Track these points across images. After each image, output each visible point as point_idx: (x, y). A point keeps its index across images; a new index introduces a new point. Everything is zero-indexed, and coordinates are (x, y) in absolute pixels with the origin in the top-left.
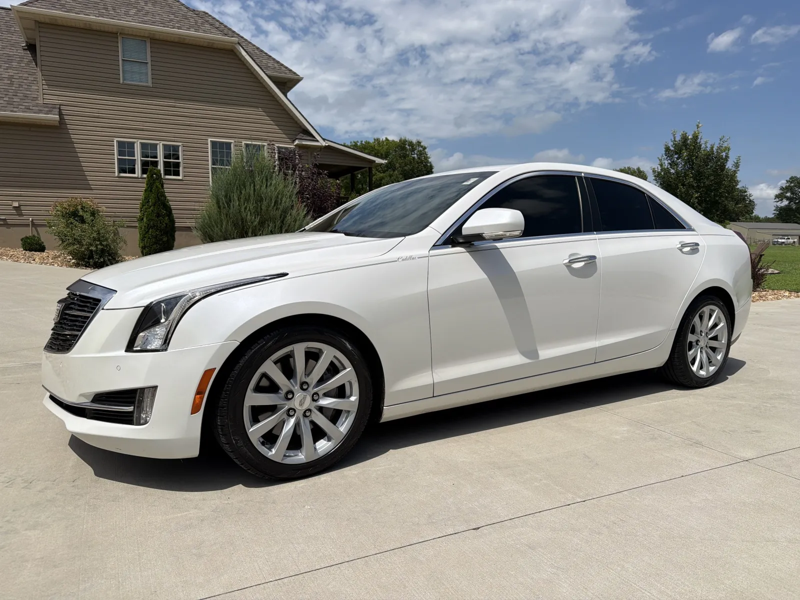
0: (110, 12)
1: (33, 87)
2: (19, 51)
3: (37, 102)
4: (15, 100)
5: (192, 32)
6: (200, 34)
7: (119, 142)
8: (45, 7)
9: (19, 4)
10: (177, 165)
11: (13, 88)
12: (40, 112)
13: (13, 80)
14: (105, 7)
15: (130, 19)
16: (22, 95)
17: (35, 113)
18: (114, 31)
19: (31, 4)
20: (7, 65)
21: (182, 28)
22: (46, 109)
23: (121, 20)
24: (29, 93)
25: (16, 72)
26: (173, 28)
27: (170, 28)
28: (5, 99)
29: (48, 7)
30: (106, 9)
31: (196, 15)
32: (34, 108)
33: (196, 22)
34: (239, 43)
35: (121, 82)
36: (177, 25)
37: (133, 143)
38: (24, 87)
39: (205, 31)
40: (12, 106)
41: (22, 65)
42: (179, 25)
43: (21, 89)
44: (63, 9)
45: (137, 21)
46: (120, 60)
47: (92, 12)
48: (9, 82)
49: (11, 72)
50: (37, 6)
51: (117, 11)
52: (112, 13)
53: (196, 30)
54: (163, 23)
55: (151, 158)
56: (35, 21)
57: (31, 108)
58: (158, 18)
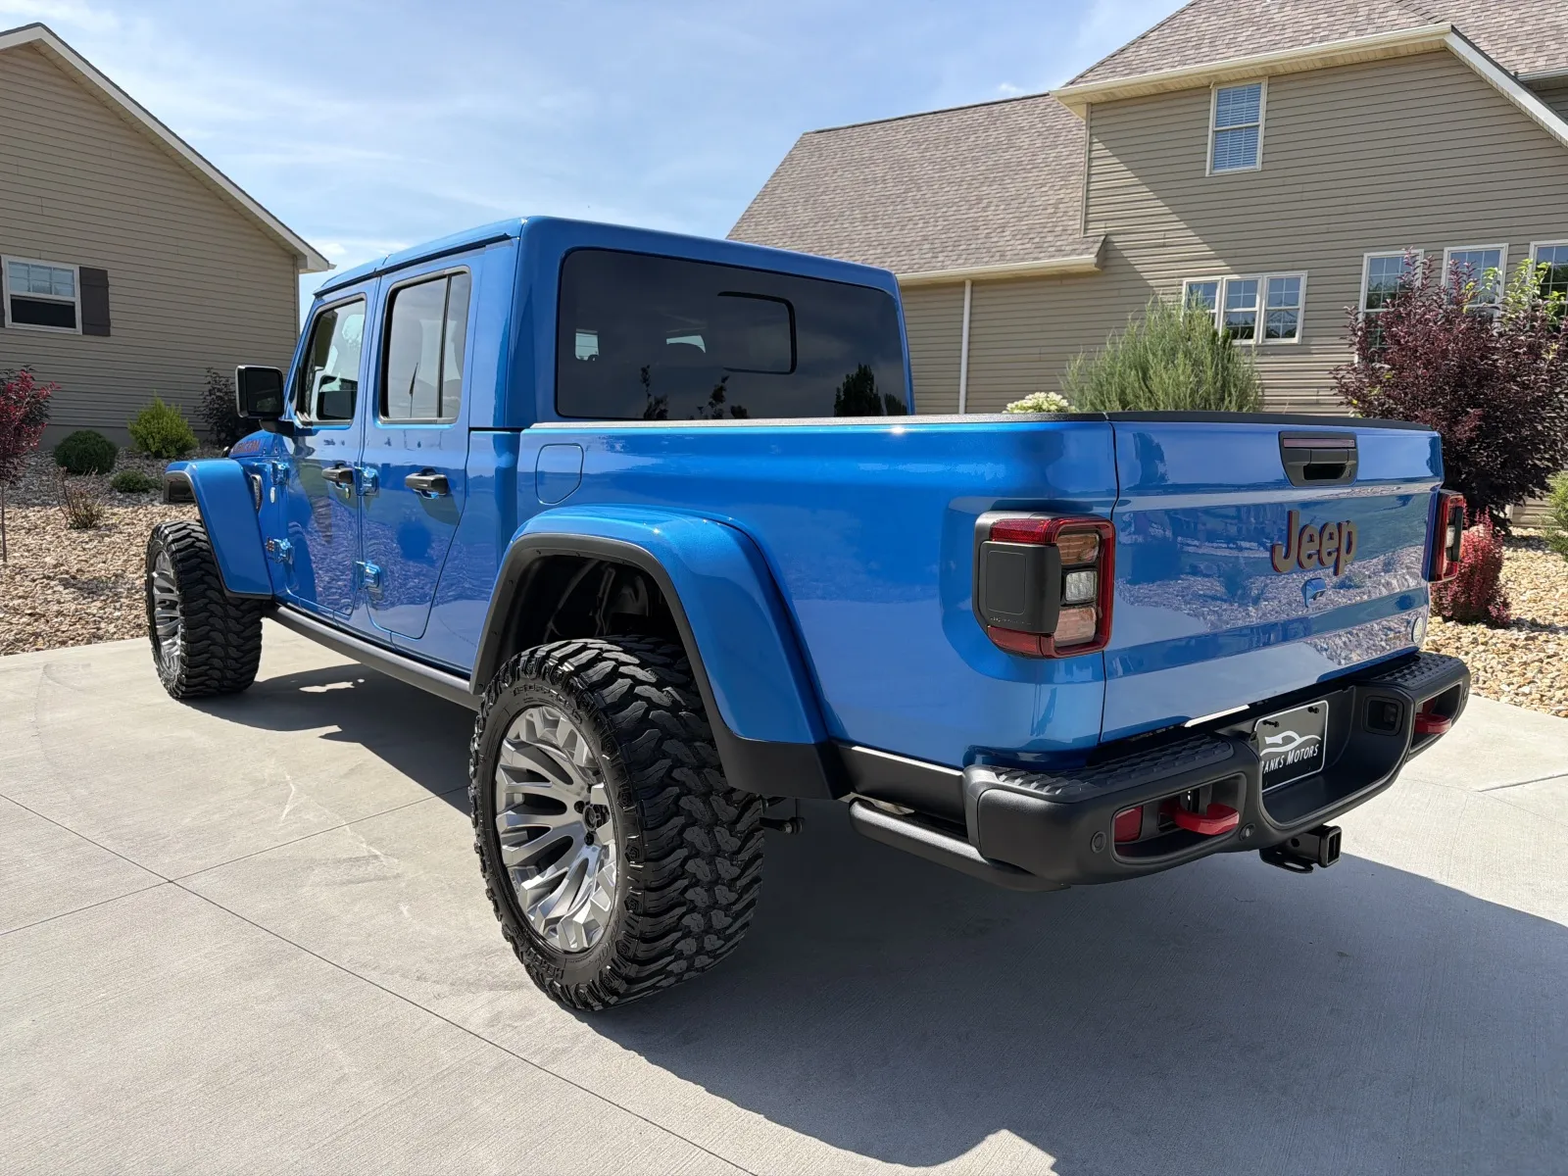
0: (1202, 50)
3: (1074, 236)
4: (1048, 240)
5: (1347, 40)
6: (1370, 37)
7: (1190, 286)
8: (1099, 77)
9: (1064, 84)
10: (1292, 316)
11: (1054, 220)
12: (1074, 252)
14: (1200, 42)
15: (1231, 52)
16: (1060, 228)
17: (1064, 256)
18: (1205, 82)
19: (1080, 80)
21: (1332, 37)
22: (1084, 247)
23: (1213, 60)
26: (1310, 44)
27: (1304, 45)
29: (1112, 74)
30: (1198, 46)
32: (1069, 248)
34: (1454, 31)
35: (1208, 173)
36: (1322, 34)
37: (1214, 285)
39: (1379, 29)
40: (1039, 250)
42: (1327, 33)
44: (1124, 72)
45: (1242, 52)
46: (1210, 135)
47: (1170, 60)
50: (1089, 79)
51: (1217, 43)
52: (1207, 49)
53: (1361, 32)
54: (1295, 41)
55: (1243, 307)
56: (1088, 103)
57: (1063, 248)
58: (1289, 33)
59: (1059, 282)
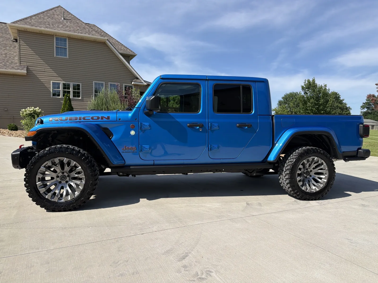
0: (51, 26)
1: (15, 58)
2: (10, 42)
3: (17, 65)
4: (7, 64)
5: (87, 35)
6: (90, 36)
7: (53, 83)
8: (22, 24)
9: (11, 22)
10: (79, 93)
11: (7, 59)
12: (18, 69)
13: (7, 55)
14: (49, 24)
15: (59, 29)
16: (10, 61)
17: (16, 69)
18: (52, 34)
19: (16, 23)
20: (5, 48)
21: (83, 33)
22: (21, 68)
23: (55, 30)
24: (14, 61)
25: (8, 51)
26: (79, 33)
27: (77, 33)
28: (3, 63)
29: (23, 24)
30: (49, 25)
31: (89, 27)
32: (16, 67)
33: (89, 30)
34: (108, 40)
35: (55, 56)
36: (80, 32)
37: (59, 83)
38: (11, 58)
39: (93, 35)
40: (6, 66)
41: (11, 48)
42: (81, 32)
43: (10, 59)
44: (30, 25)
45: (62, 30)
46: (55, 47)
47: (43, 26)
48: (5, 56)
49: (6, 51)
50: (18, 23)
51: (54, 26)
52: (52, 26)
53: (89, 34)
54: (74, 31)
55: (67, 89)
56: (18, 30)
57: (14, 67)
58: (72, 29)
59: (13, 76)
